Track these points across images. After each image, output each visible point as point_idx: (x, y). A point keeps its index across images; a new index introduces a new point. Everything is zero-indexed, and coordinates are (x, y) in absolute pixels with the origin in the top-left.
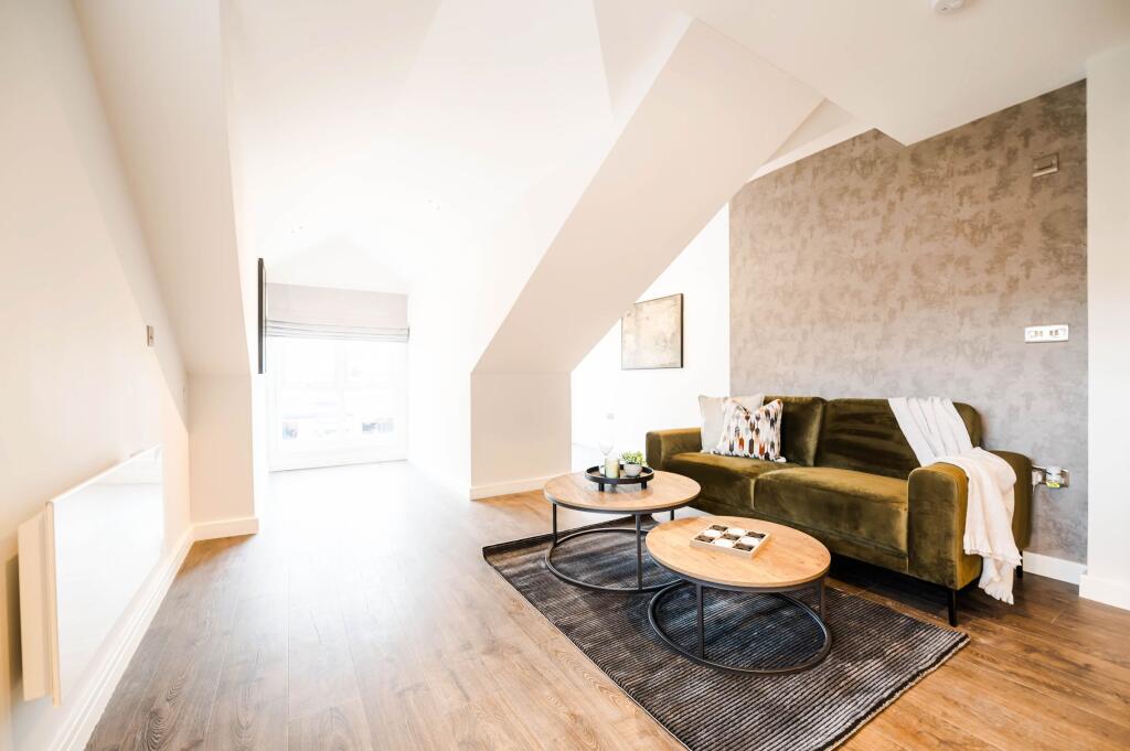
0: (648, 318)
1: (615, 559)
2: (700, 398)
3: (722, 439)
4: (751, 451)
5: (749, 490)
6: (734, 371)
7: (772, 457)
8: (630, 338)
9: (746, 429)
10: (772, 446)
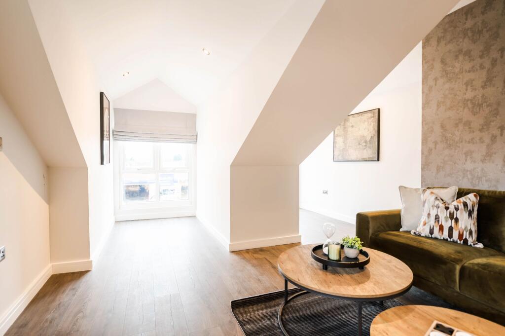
0: (352, 126)
1: (335, 323)
2: (400, 187)
3: (422, 223)
4: (450, 235)
5: (455, 275)
6: (425, 166)
7: (470, 242)
8: (340, 140)
9: (446, 218)
10: (471, 233)
